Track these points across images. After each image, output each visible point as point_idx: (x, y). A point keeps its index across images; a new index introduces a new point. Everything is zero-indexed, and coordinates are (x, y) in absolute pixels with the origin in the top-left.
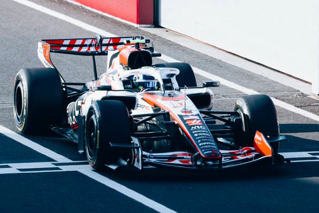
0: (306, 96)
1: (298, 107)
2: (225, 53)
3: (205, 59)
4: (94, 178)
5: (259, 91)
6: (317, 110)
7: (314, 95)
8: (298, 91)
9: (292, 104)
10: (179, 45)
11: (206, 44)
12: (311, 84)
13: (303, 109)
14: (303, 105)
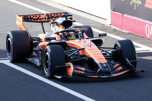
0: (104, 25)
1: (101, 30)
2: (67, 7)
3: (58, 10)
4: (10, 66)
5: (83, 24)
6: (110, 32)
7: (108, 25)
8: (101, 23)
9: (98, 29)
10: (46, 4)
11: (58, 3)
12: (106, 20)
13: (104, 31)
14: (103, 29)
